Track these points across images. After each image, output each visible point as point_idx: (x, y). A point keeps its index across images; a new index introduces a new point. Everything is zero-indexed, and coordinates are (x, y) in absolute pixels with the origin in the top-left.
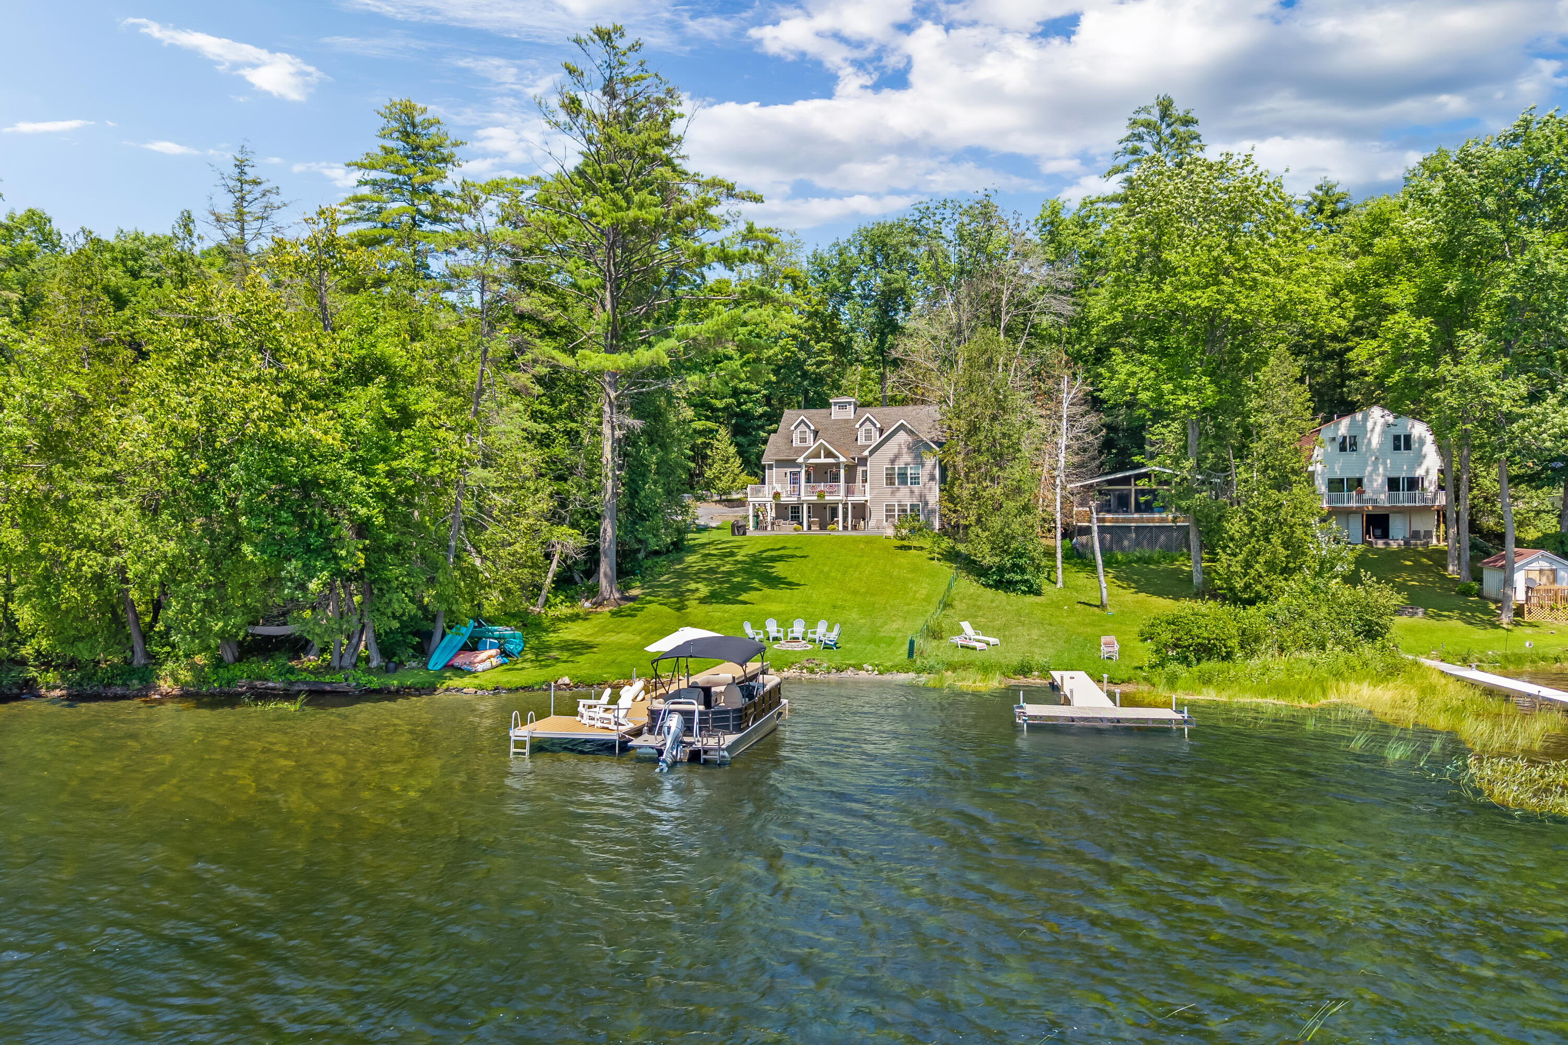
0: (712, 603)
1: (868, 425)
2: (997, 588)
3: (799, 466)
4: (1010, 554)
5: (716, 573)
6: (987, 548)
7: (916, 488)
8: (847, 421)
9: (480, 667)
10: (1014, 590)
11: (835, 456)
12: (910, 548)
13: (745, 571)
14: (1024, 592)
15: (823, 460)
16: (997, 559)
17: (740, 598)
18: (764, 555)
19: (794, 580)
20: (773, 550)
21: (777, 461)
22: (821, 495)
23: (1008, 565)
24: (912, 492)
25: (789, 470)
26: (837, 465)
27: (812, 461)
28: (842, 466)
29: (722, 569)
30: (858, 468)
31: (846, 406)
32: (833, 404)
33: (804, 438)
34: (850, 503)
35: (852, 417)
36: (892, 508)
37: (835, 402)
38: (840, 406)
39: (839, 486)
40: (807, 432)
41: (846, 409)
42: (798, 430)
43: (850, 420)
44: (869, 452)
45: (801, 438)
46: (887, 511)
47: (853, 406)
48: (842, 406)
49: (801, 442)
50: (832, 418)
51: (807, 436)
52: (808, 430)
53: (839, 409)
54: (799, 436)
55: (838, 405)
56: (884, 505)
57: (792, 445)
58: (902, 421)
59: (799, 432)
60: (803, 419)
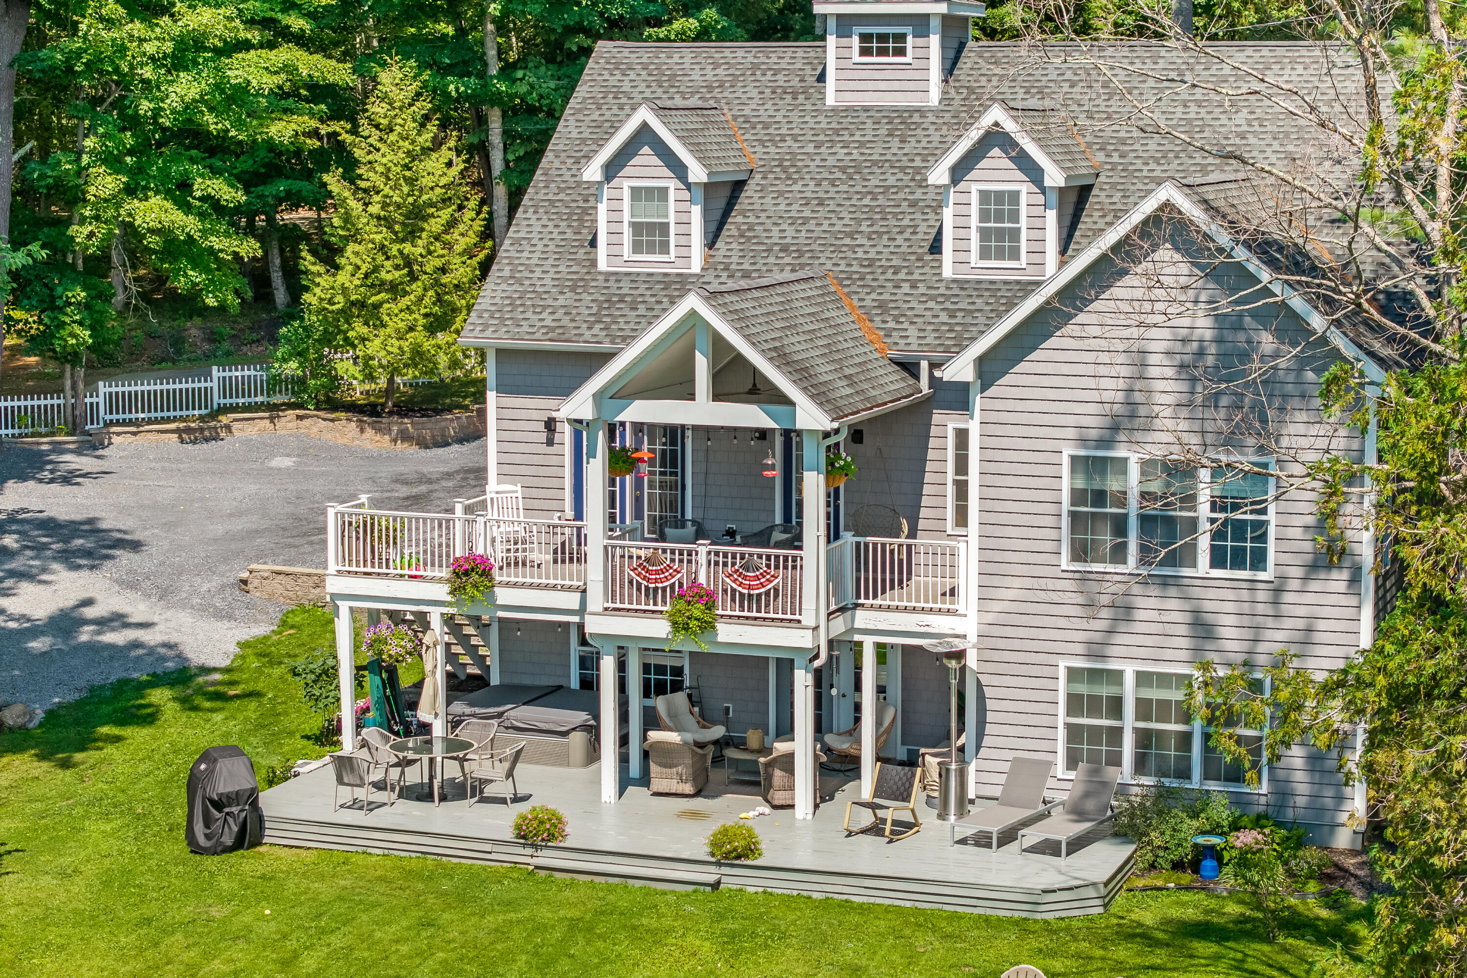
1: (997, 169)
7: (1248, 588)
8: (901, 121)
15: (702, 412)
21: (504, 354)
22: (685, 625)
27: (639, 412)
28: (809, 451)
30: (937, 417)
31: (902, 38)
32: (832, 24)
33: (651, 228)
34: (869, 643)
35: (934, 97)
36: (1105, 691)
37: (840, 18)
38: (865, 38)
39: (796, 564)
40: (672, 195)
41: (901, 52)
42: (625, 184)
43: (921, 112)
44: (981, 362)
45: (637, 228)
46: (1075, 704)
47: (935, 40)
48: (883, 38)
49: (637, 248)
50: (831, 100)
51: (672, 219)
52: (672, 184)
53: (865, 52)
54: (626, 217)
55: (858, 30)
56: (1062, 674)
57: (594, 263)
58: (1167, 193)
59: (626, 194)
60: (645, 126)
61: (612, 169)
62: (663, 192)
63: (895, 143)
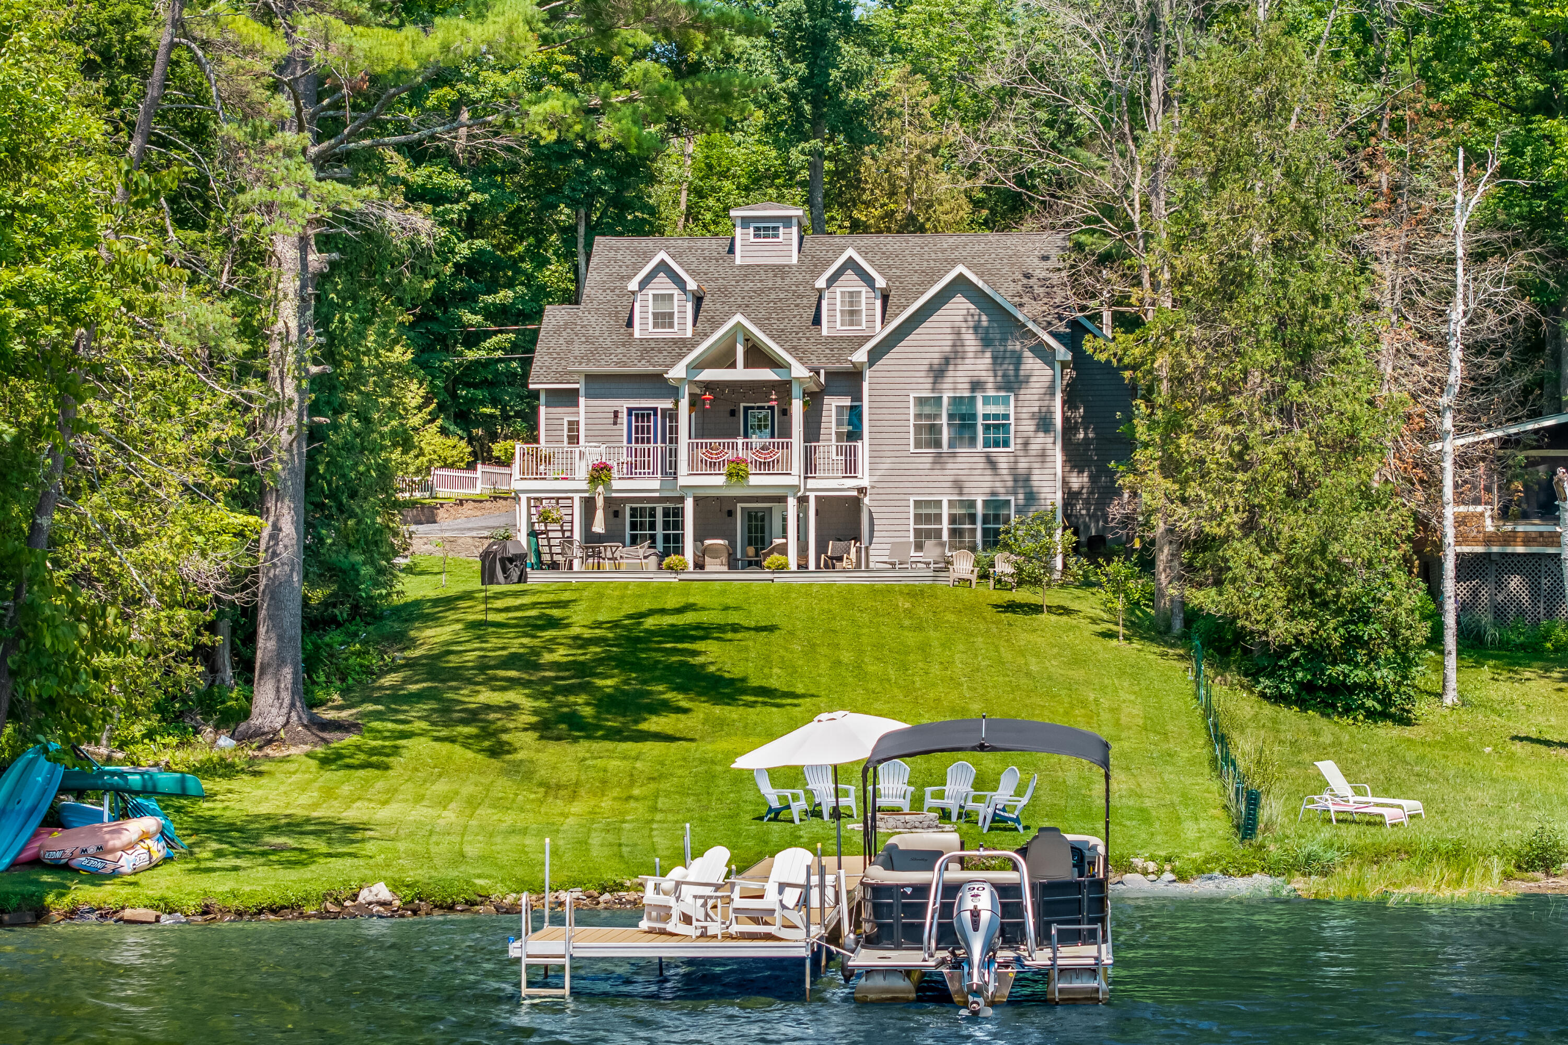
0: (576, 740)
1: (850, 281)
2: (1303, 705)
3: (673, 392)
4: (1339, 612)
5: (537, 667)
6: (1277, 596)
7: (1002, 456)
8: (780, 271)
9: (127, 862)
10: (1347, 710)
11: (773, 363)
12: (1036, 609)
13: (622, 663)
14: (1371, 714)
15: (740, 373)
16: (1305, 627)
17: (644, 726)
18: (650, 623)
19: (773, 683)
20: (663, 611)
21: (590, 378)
22: (737, 474)
23: (1336, 641)
24: (991, 463)
25: (623, 405)
26: (784, 388)
27: (708, 375)
28: (796, 390)
29: (547, 657)
30: (827, 400)
31: (776, 229)
32: (739, 222)
33: (664, 315)
34: (812, 496)
35: (795, 260)
36: (933, 511)
37: (743, 218)
38: (757, 229)
39: (788, 446)
40: (676, 298)
41: (777, 236)
42: (650, 292)
43: (790, 266)
44: (870, 352)
45: (655, 315)
46: (918, 518)
47: (795, 230)
48: (766, 229)
49: (656, 325)
50: (738, 261)
51: (676, 310)
52: (676, 292)
53: (756, 236)
54: (651, 310)
55: (752, 225)
56: (912, 504)
57: (632, 334)
58: (960, 269)
59: (651, 298)
60: (663, 261)
61: (643, 284)
62: (671, 296)
63: (779, 280)
